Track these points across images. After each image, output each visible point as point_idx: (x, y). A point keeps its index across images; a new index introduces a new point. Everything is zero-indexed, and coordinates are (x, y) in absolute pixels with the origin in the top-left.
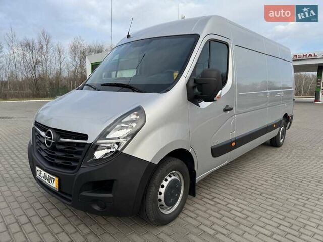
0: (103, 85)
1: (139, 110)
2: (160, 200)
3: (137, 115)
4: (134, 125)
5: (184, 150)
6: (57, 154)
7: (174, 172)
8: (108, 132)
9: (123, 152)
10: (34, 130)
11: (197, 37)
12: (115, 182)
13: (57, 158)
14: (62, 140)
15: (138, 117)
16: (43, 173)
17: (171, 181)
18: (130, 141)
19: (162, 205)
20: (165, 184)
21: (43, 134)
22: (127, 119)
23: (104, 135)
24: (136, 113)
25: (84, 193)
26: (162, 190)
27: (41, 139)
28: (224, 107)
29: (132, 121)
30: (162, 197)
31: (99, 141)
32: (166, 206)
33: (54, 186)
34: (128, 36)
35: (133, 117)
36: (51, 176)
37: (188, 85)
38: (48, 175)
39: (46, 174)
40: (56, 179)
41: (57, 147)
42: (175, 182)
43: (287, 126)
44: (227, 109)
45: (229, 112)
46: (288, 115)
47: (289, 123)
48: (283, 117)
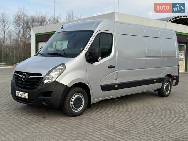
0: (48, 54)
1: (63, 64)
2: (72, 104)
3: (62, 66)
4: (61, 70)
6: (27, 83)
7: (79, 93)
8: (50, 73)
9: (56, 80)
10: (15, 75)
11: (92, 32)
12: (52, 93)
13: (28, 85)
14: (30, 77)
15: (62, 67)
16: (20, 93)
17: (77, 97)
18: (58, 76)
19: (73, 107)
20: (74, 98)
21: (20, 76)
22: (58, 68)
23: (48, 74)
24: (62, 65)
25: (40, 97)
26: (73, 100)
27: (19, 78)
28: (109, 66)
29: (60, 69)
30: (72, 103)
31: (46, 76)
32: (74, 108)
33: (26, 97)
34: (62, 28)
35: (60, 67)
36: (24, 93)
37: (86, 54)
38: (23, 93)
39: (22, 93)
40: (27, 94)
41: (28, 80)
42: (79, 98)
43: (172, 83)
44: (111, 67)
45: (112, 68)
46: (172, 75)
47: (174, 82)
48: (165, 76)
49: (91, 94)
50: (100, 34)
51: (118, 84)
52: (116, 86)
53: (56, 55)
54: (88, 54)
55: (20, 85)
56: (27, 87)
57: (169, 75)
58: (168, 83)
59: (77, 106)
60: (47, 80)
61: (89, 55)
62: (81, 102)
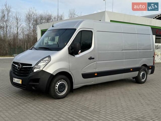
0: (39, 48)
2: (56, 89)
3: (48, 58)
4: (47, 61)
5: (67, 72)
6: (21, 72)
7: (62, 80)
8: (38, 64)
9: (43, 70)
10: (13, 65)
12: (40, 79)
13: (22, 73)
14: (24, 67)
15: (48, 59)
16: (16, 79)
17: (61, 83)
18: (45, 66)
19: (57, 91)
20: (59, 84)
21: (16, 66)
22: (45, 59)
25: (30, 83)
26: (57, 86)
27: (16, 68)
30: (57, 88)
31: (35, 66)
32: (59, 92)
33: (20, 83)
34: (53, 26)
35: (47, 59)
36: (19, 80)
37: (69, 48)
38: (18, 79)
39: (17, 79)
40: (21, 80)
41: (22, 69)
42: (63, 84)
43: (148, 72)
44: (90, 58)
45: (92, 60)
46: (147, 65)
47: (150, 71)
48: (141, 66)
49: (73, 81)
50: (81, 31)
51: (98, 73)
52: (96, 74)
53: (46, 49)
54: (70, 48)
55: (16, 73)
56: (21, 74)
57: (145, 65)
58: (144, 72)
59: (61, 90)
60: (36, 69)
61: (72, 49)
62: (65, 87)
